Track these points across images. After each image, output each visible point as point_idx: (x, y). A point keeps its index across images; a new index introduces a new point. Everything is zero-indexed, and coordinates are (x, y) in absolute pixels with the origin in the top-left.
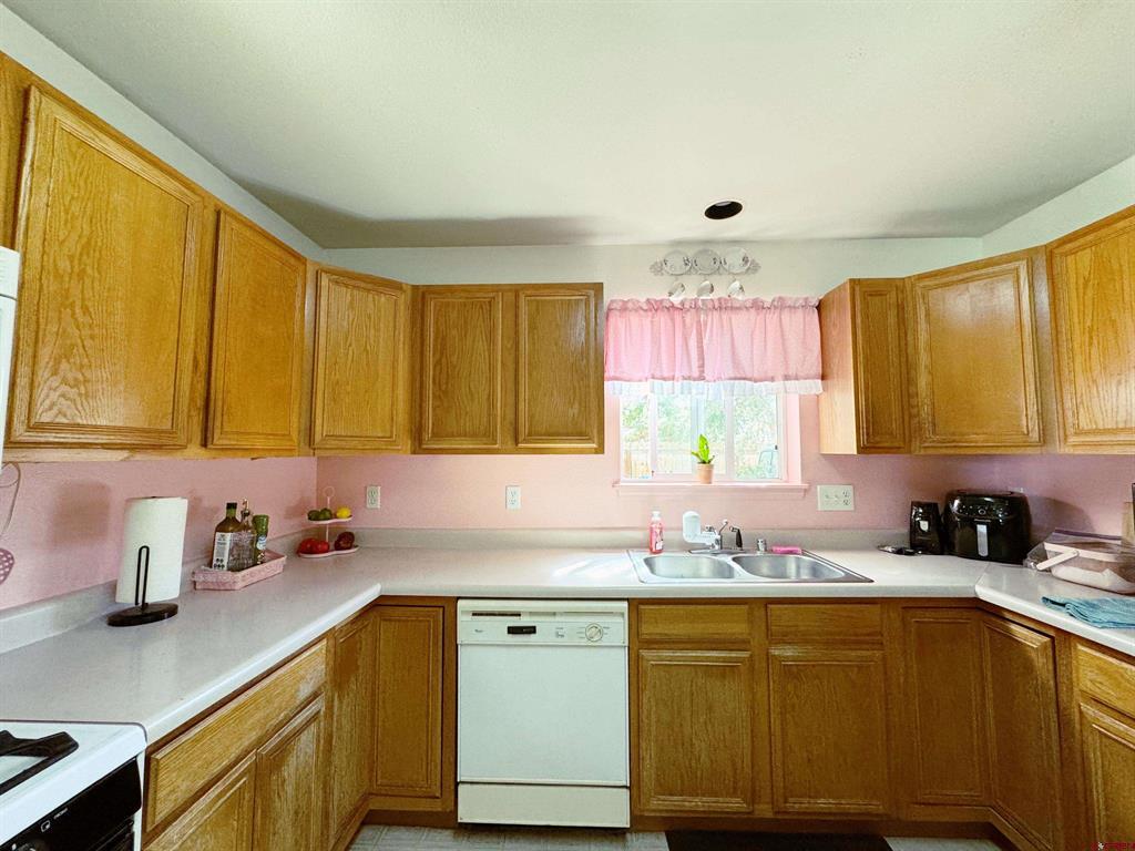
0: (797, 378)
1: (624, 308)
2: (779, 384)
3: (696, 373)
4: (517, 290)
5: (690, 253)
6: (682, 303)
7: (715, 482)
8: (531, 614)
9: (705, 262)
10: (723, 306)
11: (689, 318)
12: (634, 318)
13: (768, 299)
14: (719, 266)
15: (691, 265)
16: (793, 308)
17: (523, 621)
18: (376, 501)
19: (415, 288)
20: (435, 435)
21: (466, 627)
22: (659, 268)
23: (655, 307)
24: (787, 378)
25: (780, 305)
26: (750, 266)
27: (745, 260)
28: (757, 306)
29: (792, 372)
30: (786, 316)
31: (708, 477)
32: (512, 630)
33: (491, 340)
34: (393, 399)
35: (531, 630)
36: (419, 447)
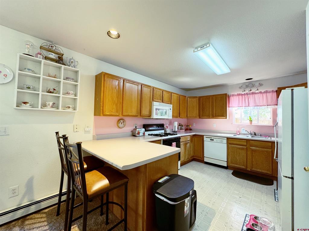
0: (270, 105)
1: (233, 95)
2: (266, 106)
3: (247, 105)
4: (213, 96)
5: (247, 84)
6: (244, 94)
7: (253, 124)
8: (213, 138)
9: (250, 85)
10: (253, 93)
11: (246, 96)
12: (235, 97)
13: (263, 91)
14: (253, 86)
15: (247, 86)
16: (270, 92)
17: (212, 139)
18: (194, 125)
19: (199, 97)
20: (202, 116)
21: (205, 139)
22: (240, 88)
23: (239, 95)
24: (268, 105)
25: (266, 92)
26: (261, 85)
27: (259, 84)
28: (261, 93)
29: (269, 104)
30: (268, 94)
31: (251, 123)
32: (211, 140)
33: (209, 103)
34: (196, 112)
35: (213, 140)
36: (200, 118)
